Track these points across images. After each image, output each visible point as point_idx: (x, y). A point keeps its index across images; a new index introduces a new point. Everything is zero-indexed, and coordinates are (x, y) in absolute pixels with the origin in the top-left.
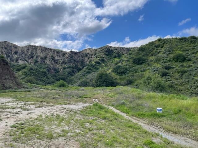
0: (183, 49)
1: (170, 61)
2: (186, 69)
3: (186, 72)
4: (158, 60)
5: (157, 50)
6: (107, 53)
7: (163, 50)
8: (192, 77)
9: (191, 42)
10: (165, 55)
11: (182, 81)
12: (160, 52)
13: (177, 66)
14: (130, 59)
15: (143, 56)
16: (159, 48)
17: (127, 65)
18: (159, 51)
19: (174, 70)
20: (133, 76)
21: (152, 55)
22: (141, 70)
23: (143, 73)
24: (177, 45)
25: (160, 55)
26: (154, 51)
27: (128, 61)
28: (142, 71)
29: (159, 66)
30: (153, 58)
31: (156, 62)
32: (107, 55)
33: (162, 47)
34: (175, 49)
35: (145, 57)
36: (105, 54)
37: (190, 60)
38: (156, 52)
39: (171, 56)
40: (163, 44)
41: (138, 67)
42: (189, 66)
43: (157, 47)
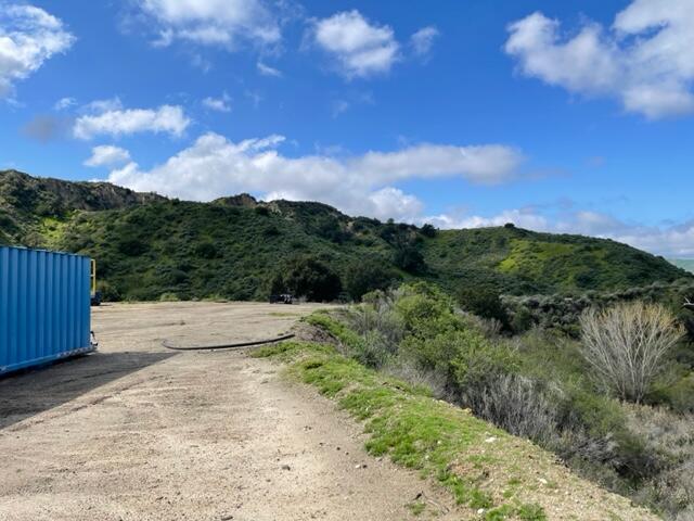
0: (214, 233)
1: (191, 254)
2: (213, 271)
3: (212, 276)
4: (170, 251)
5: (169, 225)
6: (15, 199)
7: (180, 228)
8: (219, 285)
9: (230, 220)
10: (184, 241)
11: (205, 291)
12: (175, 232)
13: (202, 265)
14: (110, 240)
15: (141, 237)
16: (174, 223)
17: (105, 255)
18: (173, 229)
19: (196, 272)
20: (123, 280)
21: (159, 237)
22: (138, 268)
23: (141, 275)
24: (205, 222)
25: (174, 238)
26: (165, 228)
27: (106, 245)
28: (138, 271)
29: (171, 262)
30: (160, 244)
31: (165, 253)
32: (17, 205)
33: (179, 222)
34: (203, 231)
35: (144, 241)
36: (9, 201)
37: (221, 257)
38: (167, 231)
39: (194, 245)
40: (182, 215)
41: (129, 261)
42: (219, 267)
43: (170, 218)
